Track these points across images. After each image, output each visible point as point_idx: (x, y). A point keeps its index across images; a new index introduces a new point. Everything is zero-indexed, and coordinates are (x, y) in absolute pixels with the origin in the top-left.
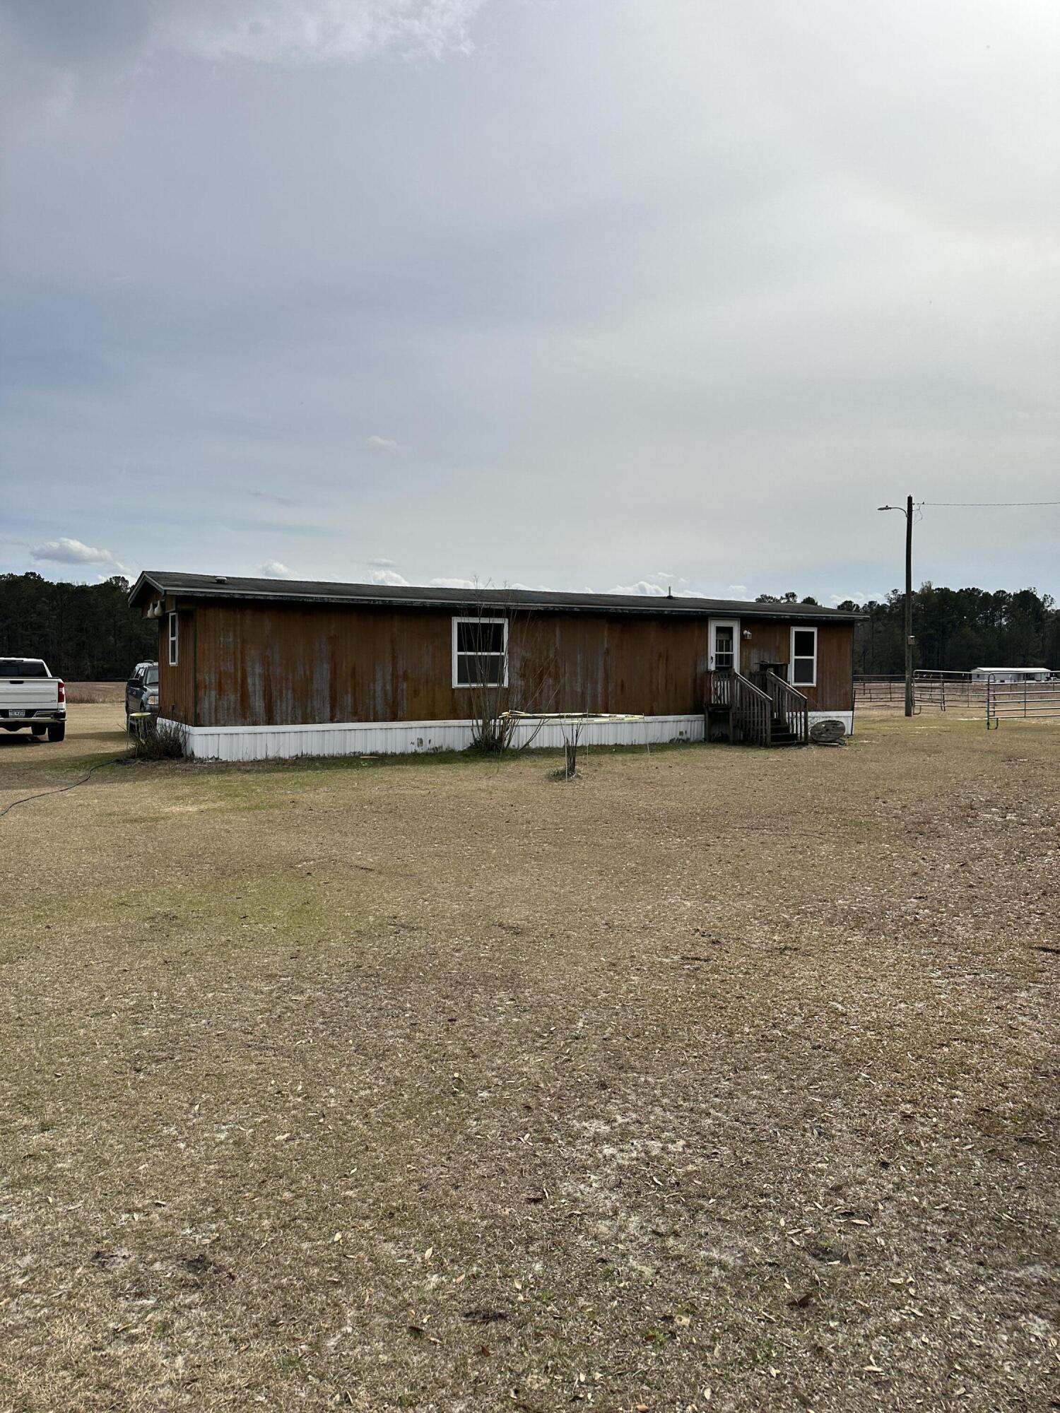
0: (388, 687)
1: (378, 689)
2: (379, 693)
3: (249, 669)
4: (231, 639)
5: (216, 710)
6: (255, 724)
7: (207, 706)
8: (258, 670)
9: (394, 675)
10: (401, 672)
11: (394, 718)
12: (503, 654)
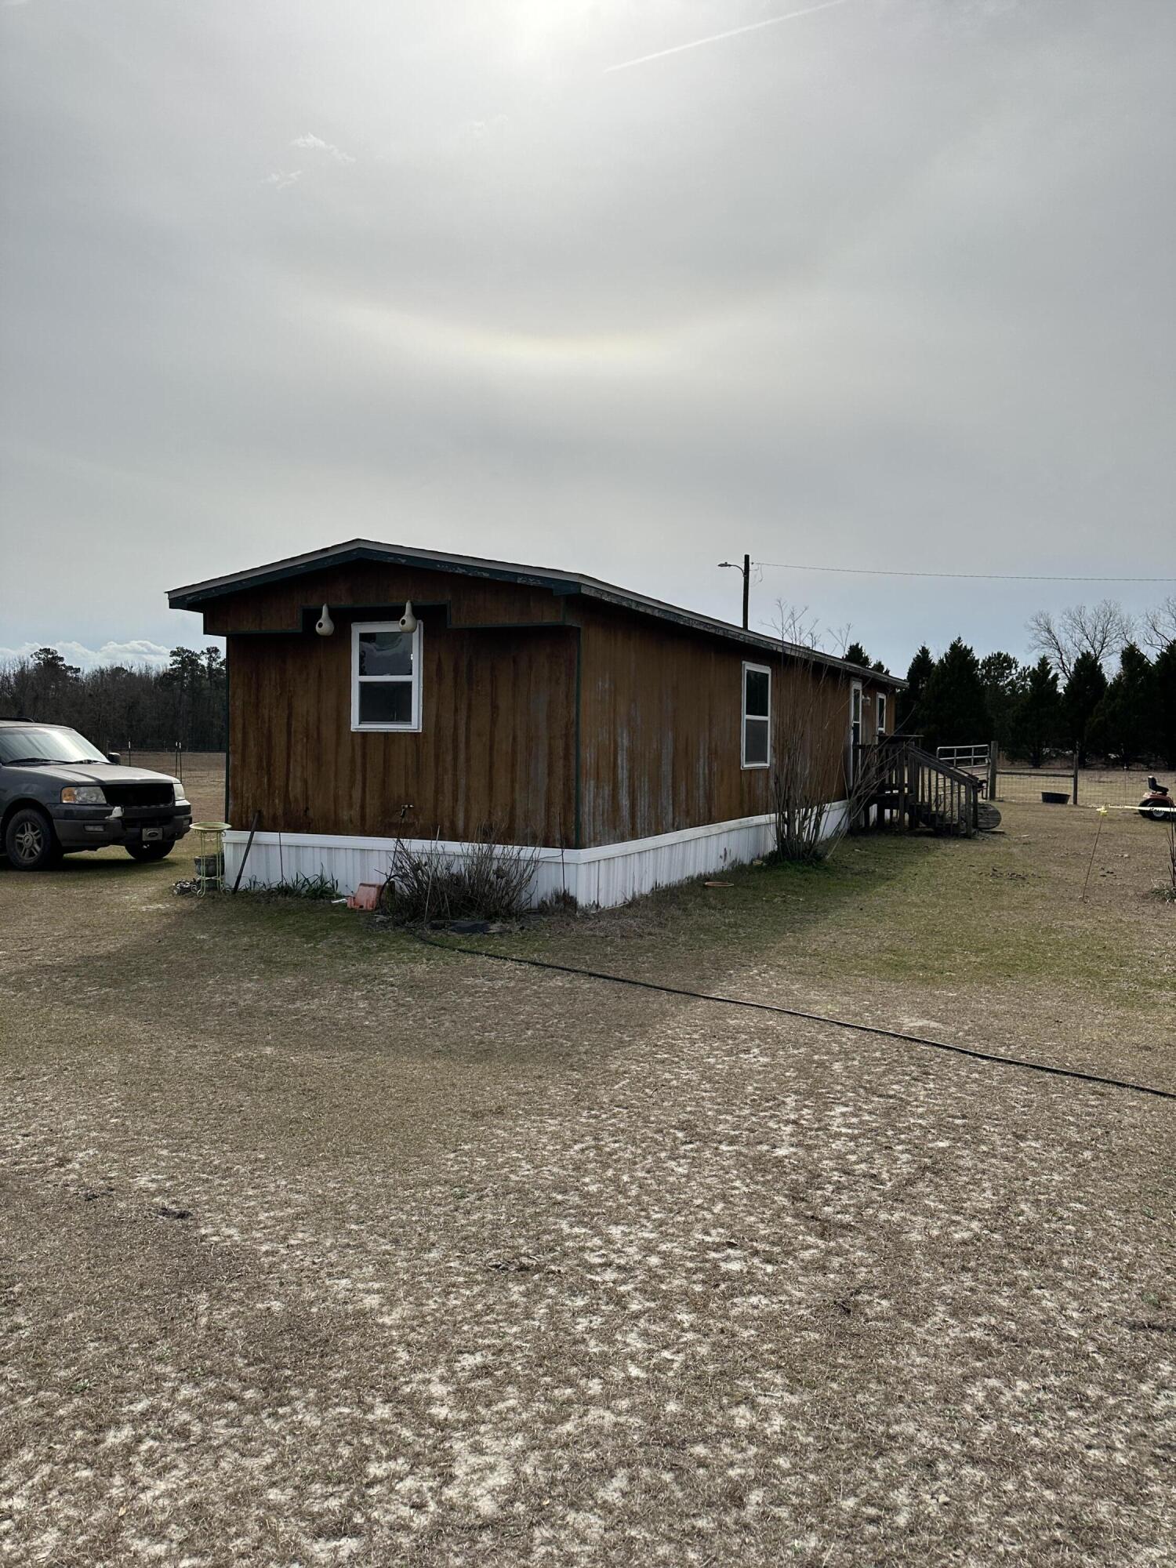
0: (707, 771)
1: (701, 772)
2: (702, 783)
3: (619, 740)
4: (607, 686)
5: (594, 813)
6: (622, 839)
7: (587, 809)
8: (626, 742)
9: (709, 748)
10: (713, 744)
11: (710, 820)
12: (767, 718)
